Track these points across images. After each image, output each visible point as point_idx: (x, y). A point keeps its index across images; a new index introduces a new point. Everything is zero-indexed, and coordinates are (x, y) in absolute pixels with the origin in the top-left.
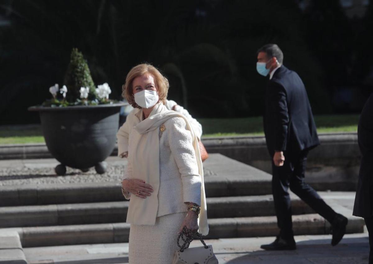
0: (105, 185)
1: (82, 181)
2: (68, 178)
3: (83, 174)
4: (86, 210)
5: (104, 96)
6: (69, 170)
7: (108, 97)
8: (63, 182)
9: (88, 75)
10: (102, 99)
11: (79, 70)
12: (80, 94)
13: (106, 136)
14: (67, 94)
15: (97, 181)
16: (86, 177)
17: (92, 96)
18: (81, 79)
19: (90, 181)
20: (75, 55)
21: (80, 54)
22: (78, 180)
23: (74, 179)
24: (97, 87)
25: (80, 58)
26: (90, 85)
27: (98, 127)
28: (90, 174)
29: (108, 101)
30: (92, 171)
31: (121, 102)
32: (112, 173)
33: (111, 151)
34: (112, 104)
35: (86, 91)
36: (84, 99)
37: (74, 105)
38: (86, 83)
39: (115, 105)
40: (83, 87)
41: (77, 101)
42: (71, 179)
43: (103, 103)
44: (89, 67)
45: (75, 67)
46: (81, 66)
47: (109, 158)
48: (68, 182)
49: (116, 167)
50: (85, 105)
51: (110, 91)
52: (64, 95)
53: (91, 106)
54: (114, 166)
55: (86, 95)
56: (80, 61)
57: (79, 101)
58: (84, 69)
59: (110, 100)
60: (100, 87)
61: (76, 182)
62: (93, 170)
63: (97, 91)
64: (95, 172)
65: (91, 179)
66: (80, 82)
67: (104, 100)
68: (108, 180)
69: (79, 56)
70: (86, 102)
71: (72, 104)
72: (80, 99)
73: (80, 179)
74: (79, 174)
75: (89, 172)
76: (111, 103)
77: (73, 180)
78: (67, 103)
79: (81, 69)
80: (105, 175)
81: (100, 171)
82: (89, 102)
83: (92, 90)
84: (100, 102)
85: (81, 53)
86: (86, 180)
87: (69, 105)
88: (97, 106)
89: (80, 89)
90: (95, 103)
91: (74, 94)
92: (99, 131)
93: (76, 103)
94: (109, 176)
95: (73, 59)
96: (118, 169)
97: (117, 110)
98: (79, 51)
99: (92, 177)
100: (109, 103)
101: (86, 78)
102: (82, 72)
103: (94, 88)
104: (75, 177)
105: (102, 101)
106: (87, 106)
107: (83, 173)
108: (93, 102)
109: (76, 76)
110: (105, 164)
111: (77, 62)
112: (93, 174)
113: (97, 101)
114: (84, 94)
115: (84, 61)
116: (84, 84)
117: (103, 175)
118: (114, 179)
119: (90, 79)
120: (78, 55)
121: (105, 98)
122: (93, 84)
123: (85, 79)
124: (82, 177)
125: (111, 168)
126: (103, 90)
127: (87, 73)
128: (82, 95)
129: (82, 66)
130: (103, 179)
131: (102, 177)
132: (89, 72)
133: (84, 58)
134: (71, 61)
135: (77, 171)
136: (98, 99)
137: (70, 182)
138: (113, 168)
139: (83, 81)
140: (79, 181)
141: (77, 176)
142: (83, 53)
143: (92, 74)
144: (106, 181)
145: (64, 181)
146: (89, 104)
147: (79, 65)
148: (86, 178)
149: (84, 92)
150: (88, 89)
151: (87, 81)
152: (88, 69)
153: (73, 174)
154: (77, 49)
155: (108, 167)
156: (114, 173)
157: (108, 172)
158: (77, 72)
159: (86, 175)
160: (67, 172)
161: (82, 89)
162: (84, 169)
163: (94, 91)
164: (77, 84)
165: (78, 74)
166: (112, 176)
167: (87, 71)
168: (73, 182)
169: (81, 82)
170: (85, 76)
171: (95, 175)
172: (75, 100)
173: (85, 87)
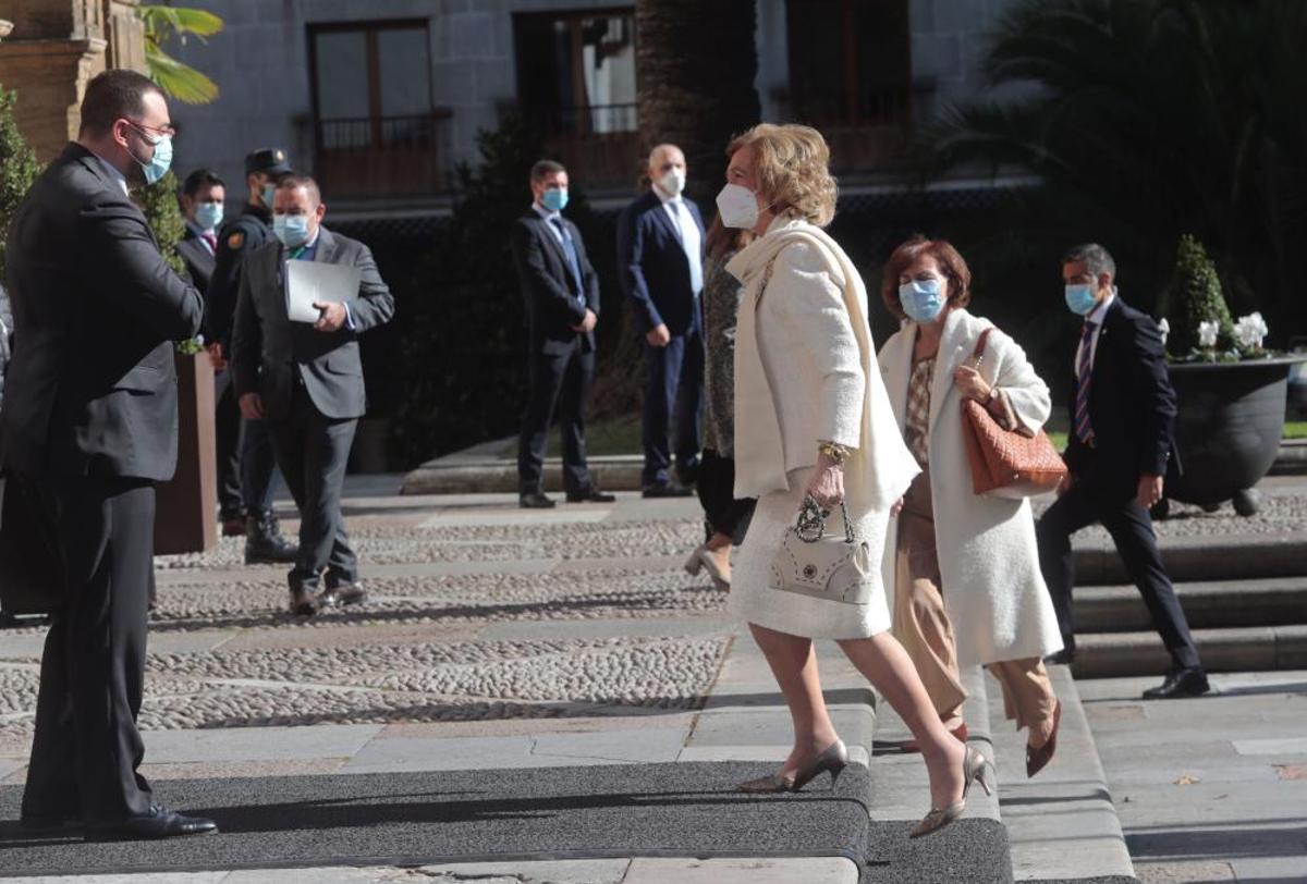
0: (1256, 540)
1: (1205, 532)
2: (1173, 524)
3: (1207, 517)
4: (1214, 597)
5: (1252, 340)
6: (1175, 507)
7: (1260, 344)
8: (1163, 535)
9: (1216, 294)
10: (1249, 346)
11: (1196, 283)
12: (1198, 336)
13: (1258, 432)
14: (1169, 336)
15: (1237, 532)
16: (1212, 522)
17: (1225, 341)
18: (1203, 303)
19: (1223, 531)
20: (1189, 251)
21: (1199, 248)
22: (1196, 529)
23: (1185, 526)
24: (1236, 322)
25: (1199, 256)
26: (1220, 316)
27: (1240, 410)
28: (1221, 516)
29: (1262, 351)
30: (1227, 509)
31: (1290, 354)
32: (1270, 515)
33: (1269, 464)
34: (1270, 359)
35: (1213, 330)
36: (1208, 347)
37: (1186, 362)
38: (1211, 313)
39: (1277, 361)
40: (1204, 320)
41: (1193, 353)
42: (1179, 527)
43: (1252, 357)
44: (1219, 277)
45: (1188, 275)
46: (1200, 273)
47: (1264, 481)
48: (1173, 534)
49: (1280, 500)
50: (1210, 361)
51: (1265, 331)
52: (1164, 339)
53: (1222, 364)
54: (1275, 498)
55: (1213, 340)
56: (1199, 264)
57: (1197, 352)
58: (1207, 282)
59: (1267, 351)
60: (1243, 320)
61: (1190, 534)
62: (1228, 506)
63: (1238, 329)
64: (1233, 512)
65: (1223, 527)
66: (1199, 311)
67: (1252, 350)
68: (1262, 529)
69: (1196, 252)
70: (1213, 355)
71: (1180, 359)
72: (1200, 348)
73: (1200, 527)
74: (1197, 515)
75: (1219, 512)
76: (1269, 356)
77: (1183, 529)
78: (1170, 357)
79: (1201, 281)
80: (1256, 518)
81: (1245, 509)
82: (1218, 354)
83: (1226, 329)
84: (1245, 355)
85: (1200, 244)
86: (1212, 529)
87: (1176, 362)
88: (1238, 363)
89: (1198, 326)
90: (1232, 357)
91: (1185, 337)
92: (1242, 420)
93: (1189, 358)
94: (1264, 521)
95: (1183, 259)
96: (1285, 505)
97: (1281, 371)
98: (1195, 242)
99: (1226, 522)
100: (1264, 356)
101: (1213, 301)
102: (1203, 288)
103: (1231, 322)
104: (1189, 522)
105: (1248, 354)
106: (1215, 363)
107: (1204, 514)
108: (1228, 354)
109: (1189, 296)
110: (1254, 494)
111: (1193, 265)
112: (1228, 515)
113: (1236, 351)
114: (1207, 336)
115: (1207, 262)
116: (1208, 315)
117: (1250, 519)
118: (1275, 526)
119: (1221, 303)
120: (1194, 249)
121: (1256, 344)
122: (1227, 314)
123: (1210, 304)
124: (1203, 523)
125: (1269, 503)
126: (1251, 327)
127: (1215, 288)
128: (1203, 338)
129: (1203, 274)
130: (1251, 526)
131: (1249, 522)
132: (1219, 287)
133: (1209, 256)
134: (1180, 263)
135: (1193, 509)
136: (1238, 348)
137: (1177, 534)
138: (1274, 503)
139: (1205, 308)
140: (1198, 532)
141: (1193, 519)
142: (1204, 246)
143: (1224, 292)
144: (1258, 531)
145: (1165, 532)
146: (1218, 359)
147: (1196, 271)
148: (1213, 525)
149: (1208, 331)
150: (1216, 325)
151: (1213, 308)
152: (1216, 281)
153: (1183, 516)
154: (1191, 237)
155: (1261, 500)
156: (1275, 514)
157: (1262, 512)
158: (1193, 287)
159: (1214, 517)
160: (1171, 512)
161: (1204, 326)
162: (1209, 504)
163: (1232, 330)
164: (1191, 314)
165: (1195, 293)
166: (1271, 519)
167: (1213, 284)
168: (1185, 534)
169: (1202, 310)
170: (1209, 296)
171: (1233, 518)
172: (1188, 352)
173: (1211, 322)
